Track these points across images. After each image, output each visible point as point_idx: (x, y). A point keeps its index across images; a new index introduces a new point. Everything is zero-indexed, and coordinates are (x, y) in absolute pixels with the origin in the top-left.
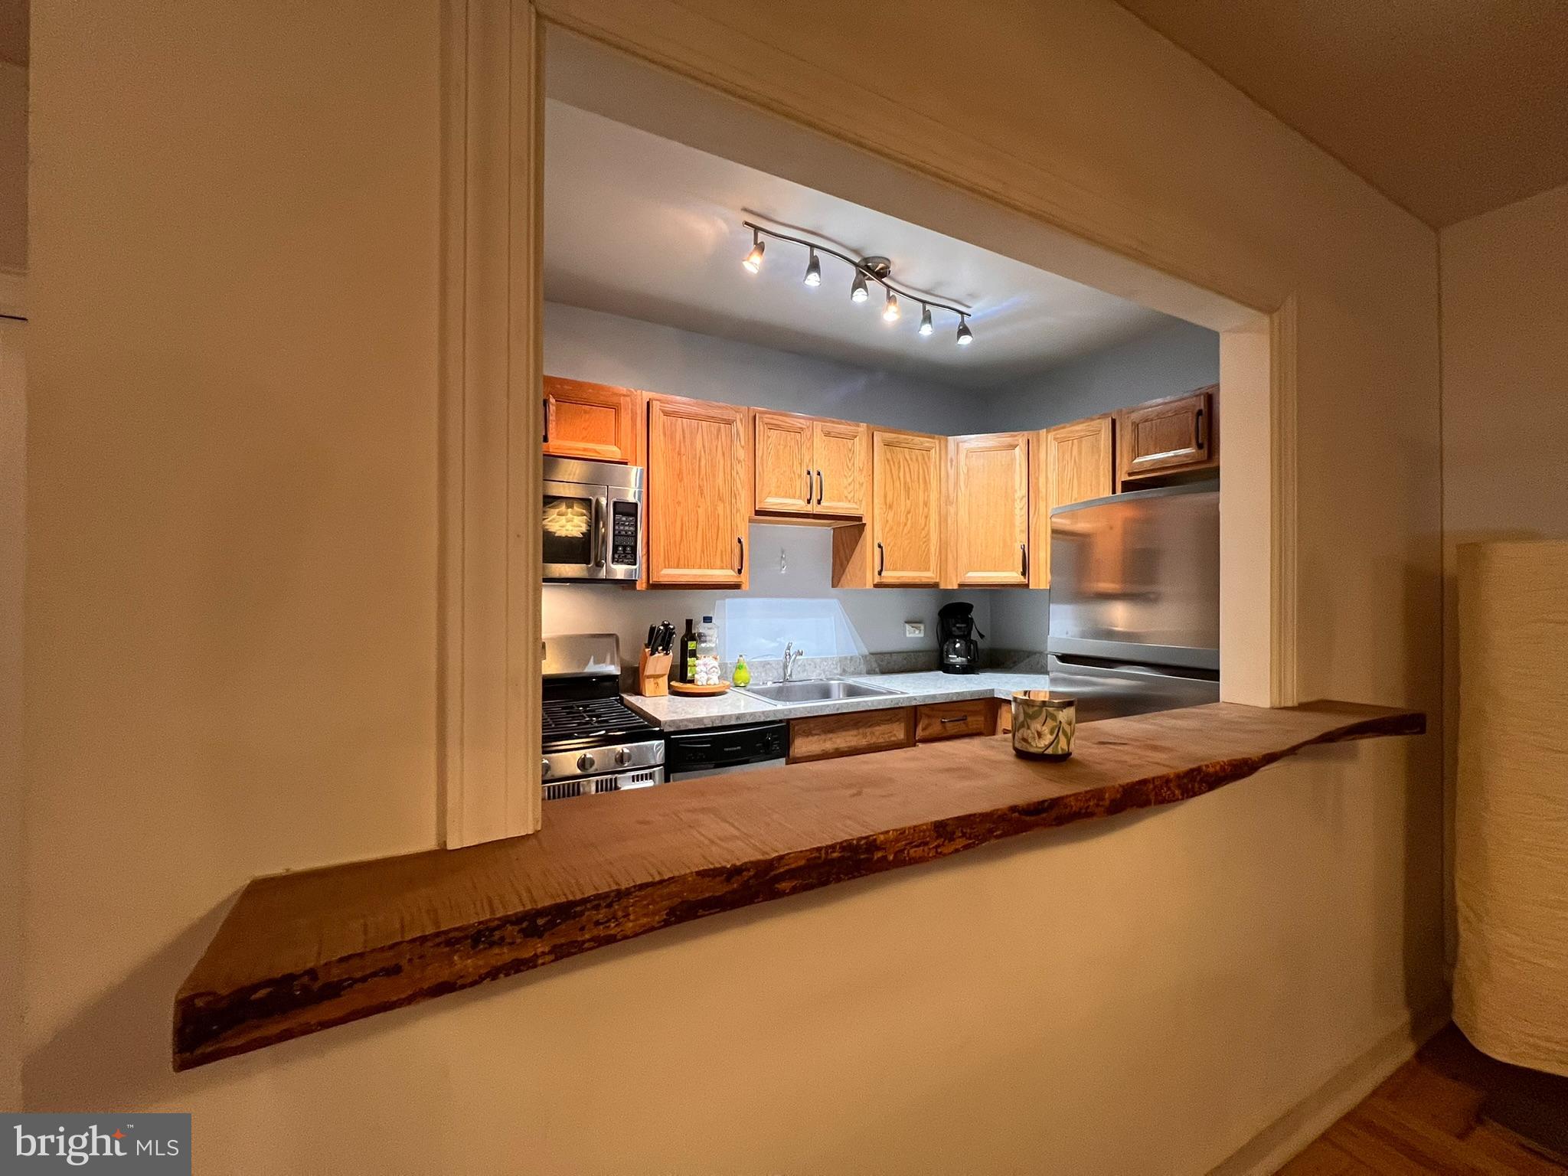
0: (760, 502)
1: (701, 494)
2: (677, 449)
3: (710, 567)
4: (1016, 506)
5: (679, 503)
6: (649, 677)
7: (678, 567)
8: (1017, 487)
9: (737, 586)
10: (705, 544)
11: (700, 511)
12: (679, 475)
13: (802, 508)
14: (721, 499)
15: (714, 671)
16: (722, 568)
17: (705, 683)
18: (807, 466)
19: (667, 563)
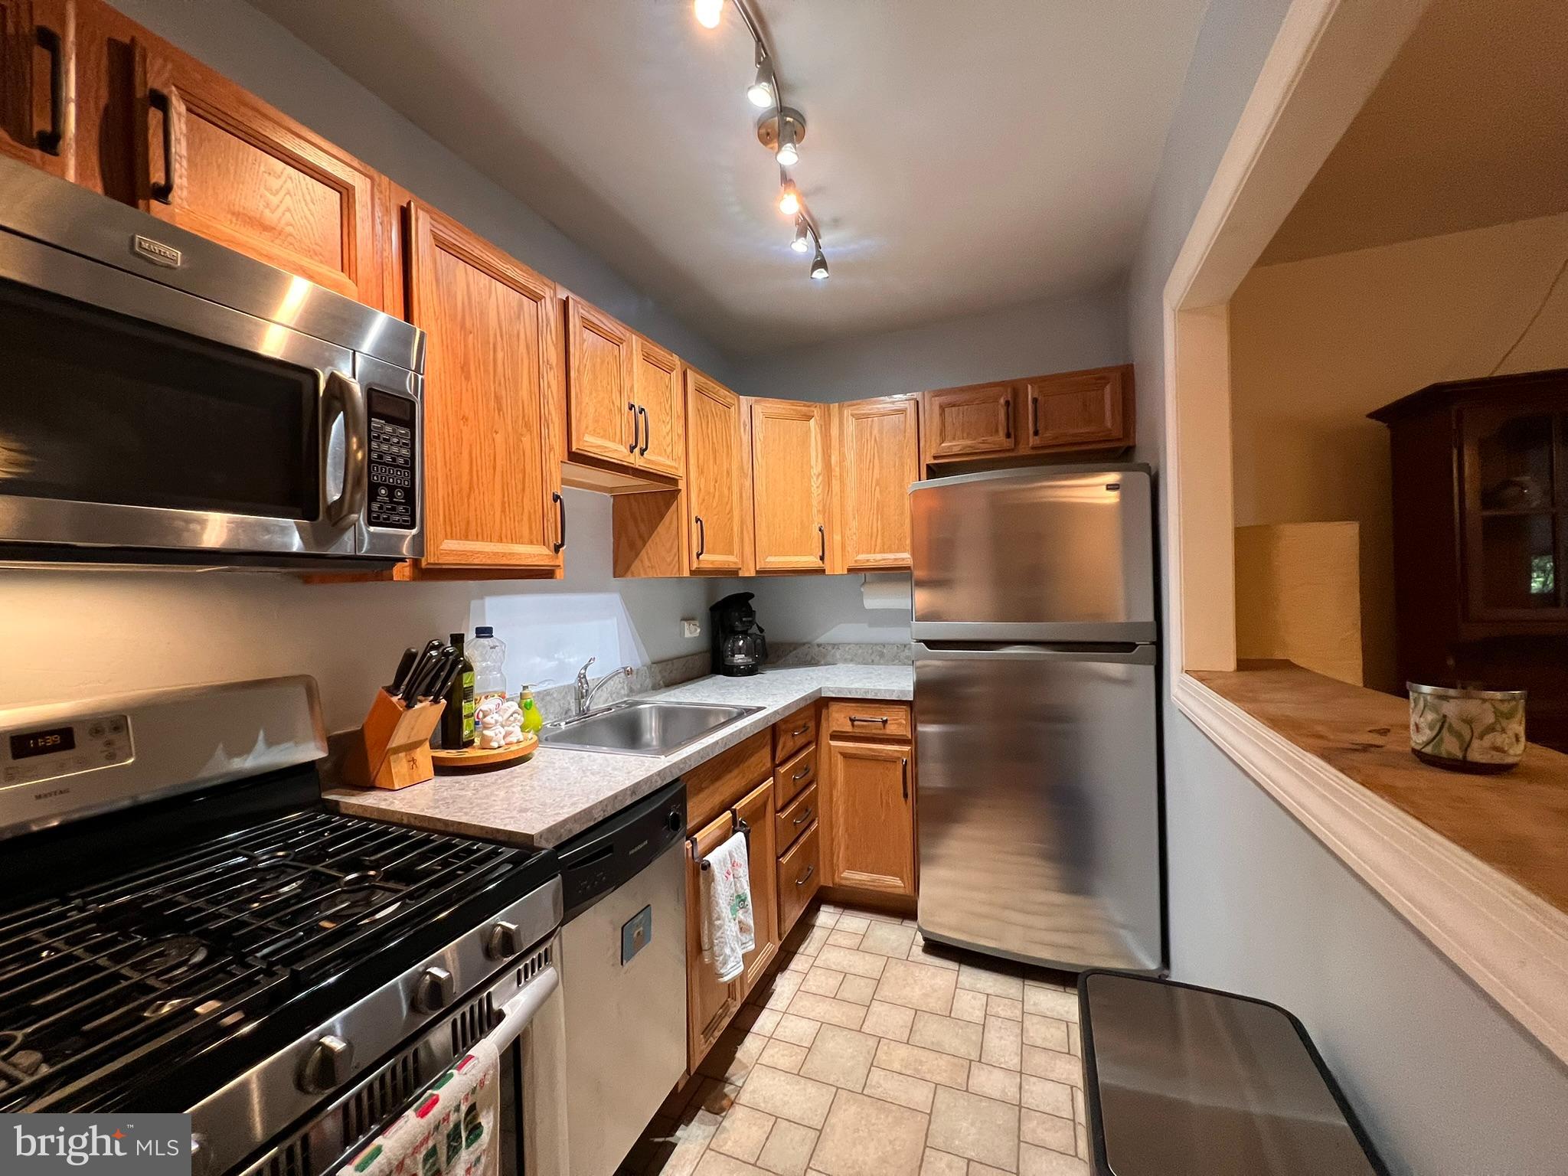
0: (578, 440)
1: (499, 411)
2: (459, 317)
3: (515, 539)
4: (813, 484)
5: (465, 419)
6: (397, 750)
7: (466, 538)
8: (813, 462)
9: (547, 573)
10: (506, 499)
11: (499, 438)
12: (462, 368)
13: (624, 457)
14: (527, 425)
15: (515, 719)
16: (532, 543)
17: (503, 743)
18: (629, 398)
19: (448, 529)
